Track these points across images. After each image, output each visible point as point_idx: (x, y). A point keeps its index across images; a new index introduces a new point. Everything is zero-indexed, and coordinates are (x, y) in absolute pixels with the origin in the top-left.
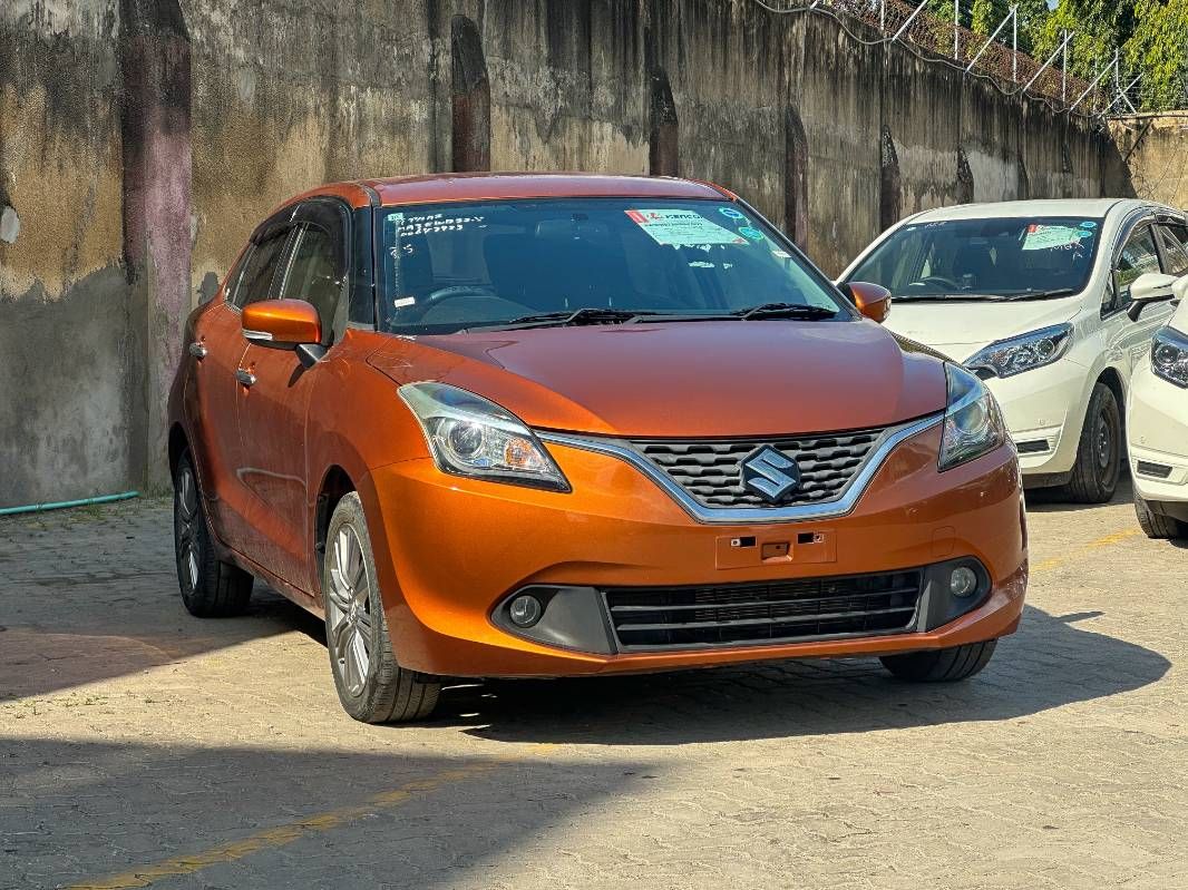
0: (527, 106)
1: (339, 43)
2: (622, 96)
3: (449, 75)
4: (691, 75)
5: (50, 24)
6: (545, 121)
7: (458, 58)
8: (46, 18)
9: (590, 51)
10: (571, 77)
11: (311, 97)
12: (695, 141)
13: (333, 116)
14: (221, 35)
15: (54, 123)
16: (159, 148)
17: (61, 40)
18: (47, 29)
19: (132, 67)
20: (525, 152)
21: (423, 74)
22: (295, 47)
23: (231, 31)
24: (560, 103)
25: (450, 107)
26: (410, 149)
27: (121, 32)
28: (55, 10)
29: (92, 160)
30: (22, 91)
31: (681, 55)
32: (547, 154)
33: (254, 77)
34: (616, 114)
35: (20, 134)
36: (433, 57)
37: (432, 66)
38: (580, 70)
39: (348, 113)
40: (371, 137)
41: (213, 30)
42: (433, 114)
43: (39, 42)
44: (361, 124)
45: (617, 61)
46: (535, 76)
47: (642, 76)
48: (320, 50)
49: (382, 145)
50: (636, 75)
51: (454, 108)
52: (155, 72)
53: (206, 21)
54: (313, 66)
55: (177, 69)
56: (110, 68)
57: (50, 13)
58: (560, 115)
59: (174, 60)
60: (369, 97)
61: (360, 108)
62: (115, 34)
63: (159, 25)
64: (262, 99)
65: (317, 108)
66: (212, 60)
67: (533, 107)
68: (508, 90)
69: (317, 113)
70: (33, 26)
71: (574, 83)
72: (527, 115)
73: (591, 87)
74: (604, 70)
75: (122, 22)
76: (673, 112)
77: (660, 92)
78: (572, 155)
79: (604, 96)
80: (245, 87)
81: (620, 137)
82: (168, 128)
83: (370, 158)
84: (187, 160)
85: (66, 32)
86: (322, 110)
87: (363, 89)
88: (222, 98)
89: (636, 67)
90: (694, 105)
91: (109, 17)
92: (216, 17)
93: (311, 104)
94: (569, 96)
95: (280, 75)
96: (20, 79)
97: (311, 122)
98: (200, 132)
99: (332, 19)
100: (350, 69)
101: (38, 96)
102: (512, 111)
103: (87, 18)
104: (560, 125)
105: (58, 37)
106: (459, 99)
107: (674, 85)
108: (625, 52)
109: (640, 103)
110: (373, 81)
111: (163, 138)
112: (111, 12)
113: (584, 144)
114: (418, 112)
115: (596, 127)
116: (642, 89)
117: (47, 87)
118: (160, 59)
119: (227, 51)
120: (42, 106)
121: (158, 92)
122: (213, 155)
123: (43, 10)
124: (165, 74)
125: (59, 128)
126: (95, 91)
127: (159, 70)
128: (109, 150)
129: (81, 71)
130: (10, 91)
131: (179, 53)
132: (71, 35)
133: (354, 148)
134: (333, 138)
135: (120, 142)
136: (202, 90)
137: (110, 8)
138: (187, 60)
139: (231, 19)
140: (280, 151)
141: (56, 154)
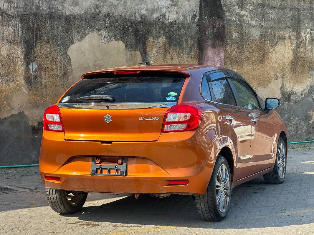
1: (301, 16)
5: (168, 19)
8: (167, 17)
11: (287, 33)
13: (298, 39)
14: (245, 18)
15: (169, 47)
16: (210, 52)
18: (167, 21)
19: (201, 29)
22: (280, 20)
23: (249, 16)
27: (199, 20)
28: (170, 15)
29: (186, 56)
30: (156, 39)
33: (260, 29)
35: (155, 50)
39: (306, 38)
41: (240, 16)
43: (163, 24)
44: (312, 41)
48: (292, 19)
52: (209, 30)
53: (239, 14)
54: (288, 24)
55: (218, 29)
56: (194, 30)
57: (168, 16)
59: (217, 27)
61: (312, 36)
62: (196, 20)
63: (211, 17)
64: (263, 35)
65: (290, 38)
66: (241, 26)
70: (161, 20)
75: (199, 17)
80: (256, 33)
82: (214, 46)
84: (222, 55)
85: (175, 21)
86: (293, 37)
91: (194, 16)
92: (243, 13)
93: (287, 35)
95: (273, 28)
96: (155, 35)
97: (287, 41)
98: (234, 46)
99: (299, 10)
100: (307, 24)
101: (163, 40)
103: (185, 16)
105: (172, 23)
111: (212, 49)
112: (195, 14)
117: (166, 37)
118: (211, 26)
119: (247, 22)
120: (164, 42)
121: (210, 36)
122: (240, 53)
123: (165, 15)
124: (213, 31)
125: (172, 48)
126: (187, 37)
127: (211, 30)
128: (193, 53)
129: (181, 32)
130: (151, 39)
131: (219, 24)
132: (177, 22)
133: (309, 48)
134: (298, 46)
135: (198, 51)
136: (235, 34)
137: (194, 13)
138: (223, 26)
139: (250, 13)
140: (271, 50)
141: (170, 55)
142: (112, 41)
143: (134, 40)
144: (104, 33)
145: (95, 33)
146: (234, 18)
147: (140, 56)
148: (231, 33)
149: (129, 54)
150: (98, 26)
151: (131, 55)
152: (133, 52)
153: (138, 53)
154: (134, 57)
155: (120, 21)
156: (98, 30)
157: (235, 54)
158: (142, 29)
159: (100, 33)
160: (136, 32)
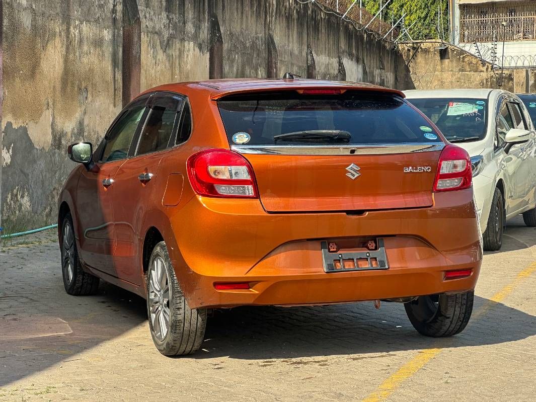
0: (156, 33)
2: (198, 28)
3: (121, 16)
4: (228, 17)
6: (165, 41)
7: (126, 6)
9: (184, 4)
10: (175, 17)
11: (57, 26)
12: (230, 51)
13: (68, 37)
20: (155, 57)
21: (109, 15)
24: (171, 31)
25: (121, 33)
26: (103, 55)
31: (223, 6)
32: (165, 58)
33: (31, 15)
34: (195, 37)
36: (114, 6)
37: (114, 11)
38: (180, 14)
39: (75, 35)
40: (85, 48)
42: (114, 36)
44: (81, 41)
45: (196, 9)
46: (160, 17)
47: (207, 18)
48: (62, 2)
49: (90, 53)
50: (204, 18)
51: (124, 33)
54: (59, 10)
58: (171, 37)
60: (85, 27)
61: (80, 33)
64: (34, 27)
65: (60, 34)
66: (10, 6)
67: (159, 33)
68: (147, 24)
69: (60, 36)
71: (177, 21)
72: (156, 37)
73: (184, 23)
74: (190, 14)
76: (220, 36)
77: (215, 26)
78: (176, 60)
79: (190, 28)
80: (26, 20)
81: (197, 50)
83: (85, 60)
86: (63, 34)
87: (82, 23)
88: (16, 27)
89: (204, 13)
90: (228, 33)
93: (58, 30)
94: (175, 28)
95: (43, 14)
97: (57, 39)
100: (76, 12)
102: (149, 35)
104: (170, 42)
106: (126, 28)
107: (220, 23)
108: (199, 5)
109: (206, 31)
110: (87, 18)
113: (181, 52)
114: (107, 35)
115: (186, 43)
116: (206, 24)
119: (18, 1)
122: (11, 57)
133: (77, 54)
134: (67, 48)
136: (5, 22)
140: (42, 56)
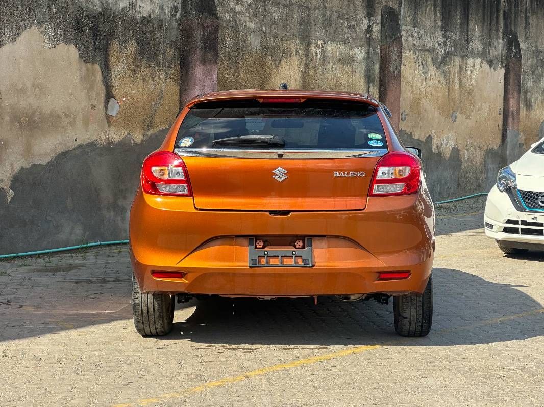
0: (428, 50)
1: (312, 20)
2: (488, 45)
3: (379, 35)
4: (532, 34)
5: (140, 12)
6: (438, 58)
7: (384, 27)
8: (138, 9)
9: (468, 23)
10: (455, 35)
11: (294, 45)
12: (534, 67)
13: (307, 56)
14: (241, 17)
15: (140, 60)
16: (199, 71)
17: (146, 20)
18: (138, 14)
19: (186, 32)
20: (424, 73)
21: (362, 35)
22: (285, 23)
23: (247, 15)
24: (448, 48)
25: (379, 51)
26: (354, 71)
27: (181, 16)
28: (143, 5)
29: (163, 76)
30: (122, 44)
31: (527, 25)
32: (439, 73)
33: (260, 37)
34: (483, 55)
35: (120, 64)
36: (369, 26)
37: (369, 31)
38: (461, 32)
39: (317, 54)
40: (330, 65)
41: (236, 14)
42: (368, 54)
43: (133, 20)
44: (324, 59)
45: (485, 27)
46: (433, 35)
47: (501, 35)
48: (301, 24)
49: (336, 69)
50: (497, 35)
51: (381, 52)
52: (198, 35)
53: (233, 10)
54: (295, 31)
55: (210, 32)
56: (174, 33)
57: (140, 7)
58: (448, 54)
59: (209, 29)
60: (329, 46)
61: (323, 51)
62: (178, 16)
63: (200, 12)
64: (264, 47)
65: (297, 52)
66: (236, 29)
67: (431, 51)
68: (415, 42)
70: (130, 12)
71: (457, 38)
72: (427, 55)
73: (468, 41)
74: (476, 30)
75: (182, 11)
76: (519, 52)
77: (512, 43)
78: (454, 76)
79: (476, 45)
80: (254, 42)
81: (486, 66)
82: (204, 61)
83: (329, 76)
84: (215, 76)
85: (150, 15)
86: (300, 52)
87: (325, 42)
88: (239, 47)
89: (497, 30)
90: (534, 49)
91: (175, 8)
92: (239, 8)
93: (294, 49)
94: (454, 44)
95: (276, 36)
96: (121, 38)
97: (294, 58)
98: (227, 63)
99: (308, 9)
100: (318, 32)
101: (132, 46)
102: (417, 53)
103: (162, 8)
104: (447, 59)
105: (145, 18)
106: (383, 47)
107: (521, 40)
108: (491, 23)
109: (500, 47)
110: (333, 37)
111: (201, 66)
112: (176, 6)
113: (462, 70)
114: (359, 53)
115: (470, 61)
116: (500, 41)
117: (137, 42)
118: (201, 28)
119: (244, 24)
120: (134, 50)
121: (199, 44)
122: (234, 74)
123: (136, 5)
124: (203, 36)
125: (144, 61)
126: (165, 44)
127: (200, 34)
128: (173, 72)
129: (158, 34)
130: (115, 43)
131: (212, 25)
132: (152, 17)
133: (320, 70)
134: (307, 65)
135: (179, 68)
136: (229, 43)
137: (176, 4)
138: (217, 29)
139: (248, 9)
140: (274, 72)
141: (141, 74)
142: (60, 45)
143: (91, 46)
144: (49, 29)
145: (35, 29)
146: (227, 17)
147: (100, 73)
148: (224, 40)
149: (84, 69)
150: (40, 16)
151: (88, 70)
152: (89, 65)
153: (97, 67)
154: (91, 75)
155: (72, 11)
156: (40, 23)
157: (227, 75)
158: (103, 26)
159: (42, 29)
160: (95, 30)
